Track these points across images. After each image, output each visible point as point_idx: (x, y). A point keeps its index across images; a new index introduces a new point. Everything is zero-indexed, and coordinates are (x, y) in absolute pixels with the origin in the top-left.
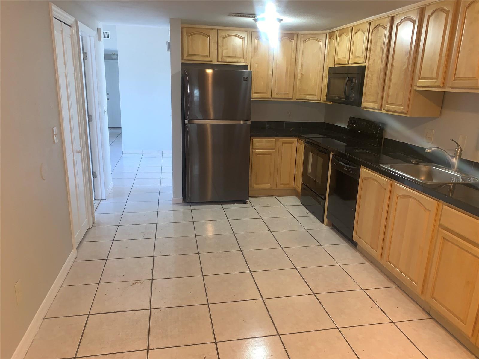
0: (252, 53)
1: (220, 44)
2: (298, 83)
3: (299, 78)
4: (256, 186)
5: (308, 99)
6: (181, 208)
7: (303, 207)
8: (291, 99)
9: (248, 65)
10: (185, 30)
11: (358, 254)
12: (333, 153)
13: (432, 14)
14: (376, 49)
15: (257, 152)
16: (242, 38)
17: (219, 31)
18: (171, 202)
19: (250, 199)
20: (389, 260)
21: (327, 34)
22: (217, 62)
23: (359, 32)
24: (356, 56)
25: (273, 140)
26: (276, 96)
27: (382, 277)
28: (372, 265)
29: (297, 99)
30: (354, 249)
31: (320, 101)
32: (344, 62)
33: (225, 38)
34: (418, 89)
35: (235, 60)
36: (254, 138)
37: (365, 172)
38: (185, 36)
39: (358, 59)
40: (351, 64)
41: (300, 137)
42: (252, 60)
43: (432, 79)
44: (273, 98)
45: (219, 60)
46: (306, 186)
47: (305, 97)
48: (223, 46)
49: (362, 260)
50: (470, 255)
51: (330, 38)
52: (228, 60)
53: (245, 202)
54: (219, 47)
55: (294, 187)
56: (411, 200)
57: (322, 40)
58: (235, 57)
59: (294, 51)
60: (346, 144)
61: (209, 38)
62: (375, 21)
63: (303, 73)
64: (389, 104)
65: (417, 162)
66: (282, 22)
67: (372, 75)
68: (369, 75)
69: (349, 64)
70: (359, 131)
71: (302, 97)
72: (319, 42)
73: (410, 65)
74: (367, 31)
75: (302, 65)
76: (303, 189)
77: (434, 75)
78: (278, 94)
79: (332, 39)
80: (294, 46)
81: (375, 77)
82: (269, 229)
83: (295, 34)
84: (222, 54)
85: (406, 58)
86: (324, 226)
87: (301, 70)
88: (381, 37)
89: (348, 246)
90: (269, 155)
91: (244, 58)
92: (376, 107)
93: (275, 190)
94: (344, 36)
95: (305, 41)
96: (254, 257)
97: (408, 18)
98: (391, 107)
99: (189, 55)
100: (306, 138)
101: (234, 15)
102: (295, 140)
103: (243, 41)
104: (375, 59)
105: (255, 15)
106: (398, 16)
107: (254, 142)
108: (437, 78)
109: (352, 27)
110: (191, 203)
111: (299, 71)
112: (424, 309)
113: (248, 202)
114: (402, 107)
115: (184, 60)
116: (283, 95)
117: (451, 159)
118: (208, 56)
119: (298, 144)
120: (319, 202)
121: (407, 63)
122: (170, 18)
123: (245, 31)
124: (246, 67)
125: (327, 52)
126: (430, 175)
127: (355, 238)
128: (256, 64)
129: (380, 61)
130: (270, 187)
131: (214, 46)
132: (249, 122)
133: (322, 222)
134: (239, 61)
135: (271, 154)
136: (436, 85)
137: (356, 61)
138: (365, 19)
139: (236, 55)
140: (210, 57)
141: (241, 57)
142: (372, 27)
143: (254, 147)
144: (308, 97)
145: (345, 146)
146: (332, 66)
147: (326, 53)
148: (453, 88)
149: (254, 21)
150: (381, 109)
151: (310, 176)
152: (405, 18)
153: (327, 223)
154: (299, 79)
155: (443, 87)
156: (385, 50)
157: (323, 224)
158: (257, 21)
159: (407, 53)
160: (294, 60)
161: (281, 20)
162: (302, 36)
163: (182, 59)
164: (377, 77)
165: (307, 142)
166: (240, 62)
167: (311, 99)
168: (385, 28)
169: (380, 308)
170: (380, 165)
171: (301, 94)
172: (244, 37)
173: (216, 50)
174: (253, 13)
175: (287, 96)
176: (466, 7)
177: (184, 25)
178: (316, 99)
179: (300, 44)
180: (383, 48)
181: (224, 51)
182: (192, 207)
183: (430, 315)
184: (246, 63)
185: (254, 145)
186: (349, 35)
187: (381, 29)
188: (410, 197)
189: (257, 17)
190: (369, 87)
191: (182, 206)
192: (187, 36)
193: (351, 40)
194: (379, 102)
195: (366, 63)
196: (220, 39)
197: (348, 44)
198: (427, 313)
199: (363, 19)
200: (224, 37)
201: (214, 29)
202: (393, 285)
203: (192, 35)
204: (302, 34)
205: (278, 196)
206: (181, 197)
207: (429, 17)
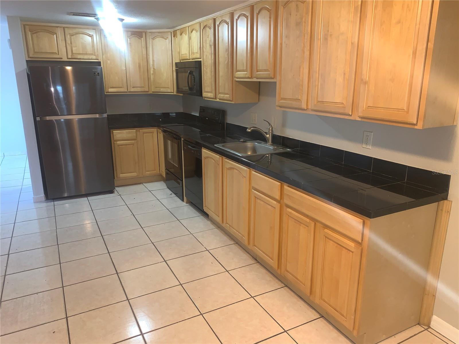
0: (104, 51)
1: (68, 41)
2: (152, 77)
3: (152, 72)
4: (122, 175)
5: (162, 91)
6: (44, 205)
7: (168, 189)
8: (147, 92)
9: (100, 62)
10: (27, 27)
11: (209, 223)
12: (183, 139)
13: (238, 18)
14: (206, 46)
15: (118, 143)
16: (91, 36)
17: (66, 29)
18: (33, 201)
19: (117, 189)
20: (227, 222)
21: (171, 32)
22: (68, 59)
23: (194, 32)
24: (194, 52)
25: (134, 131)
26: (132, 90)
27: (225, 238)
28: (219, 229)
29: (153, 92)
30: (206, 219)
31: (173, 93)
32: (186, 58)
33: (73, 35)
34: (237, 80)
35: (86, 57)
36: (114, 130)
37: (205, 152)
38: (29, 34)
39: (196, 56)
40: (192, 59)
41: (158, 126)
42: (104, 57)
43: (244, 72)
44: (129, 92)
45: (70, 57)
46: (169, 171)
47: (160, 90)
48: (71, 43)
49: (212, 226)
50: (270, 207)
51: (174, 37)
52: (79, 57)
53: (111, 192)
54: (67, 45)
55: (160, 173)
56: (235, 170)
57: (168, 38)
58: (86, 54)
59: (144, 48)
60: (200, 131)
61: (55, 35)
62: (203, 22)
63: (155, 68)
64: (220, 93)
65: (244, 141)
66: (124, 21)
67: (206, 69)
68: (205, 69)
69: (190, 59)
70: (207, 119)
71: (157, 90)
72: (166, 39)
73: (230, 60)
74: (198, 30)
75: (153, 61)
76: (167, 174)
77: (245, 68)
78: (134, 88)
79: (175, 37)
80: (143, 43)
81: (209, 71)
82: (133, 214)
83: (143, 32)
84: (72, 51)
85: (227, 54)
86: (184, 204)
87: (153, 65)
88: (209, 36)
89: (202, 217)
90: (132, 145)
91: (95, 54)
92: (212, 97)
93: (141, 177)
94: (184, 35)
95: (153, 39)
96: (114, 240)
97: (224, 21)
98: (222, 96)
99: (35, 53)
100: (163, 127)
101: (72, 14)
102: (154, 130)
103: (92, 38)
104: (207, 55)
105: (96, 15)
106: (217, 18)
107: (114, 134)
108: (246, 71)
109: (189, 27)
110: (54, 199)
111: (151, 66)
112: (253, 257)
113: (115, 192)
114: (229, 96)
115: (31, 58)
116: (139, 88)
117: (266, 135)
118: (57, 53)
119: (158, 133)
120: (179, 184)
121: (227, 57)
122: (7, 16)
123: (93, 29)
124: (99, 63)
125: (174, 48)
126: (254, 150)
127: (205, 209)
128: (109, 60)
129: (210, 57)
130: (136, 175)
131: (62, 44)
132: (105, 115)
133: (183, 200)
134: (90, 58)
135: (133, 144)
136: (247, 76)
137: (194, 56)
138: (197, 20)
139: (86, 52)
140: (59, 54)
141: (92, 54)
142: (202, 28)
143: (115, 139)
144: (162, 90)
145: (200, 132)
146: (178, 61)
147: (173, 50)
148: (257, 78)
149: (96, 20)
150: (216, 98)
151: (170, 161)
152: (222, 21)
153: (187, 200)
154: (152, 74)
155: (251, 78)
156: (212, 47)
157: (184, 202)
158: (99, 20)
159: (227, 50)
160: (146, 56)
161: (122, 20)
162: (150, 34)
163: (29, 57)
164: (210, 71)
165: (164, 131)
166: (93, 58)
167: (165, 91)
168: (210, 28)
169: (219, 262)
170: (215, 145)
171: (156, 87)
172: (93, 35)
173: (65, 48)
174: (93, 13)
175: (142, 90)
176: (258, 13)
177: (25, 23)
178: (169, 91)
179: (149, 41)
180: (211, 46)
181: (74, 49)
182: (56, 203)
183: (257, 260)
184: (98, 59)
185: (115, 137)
186: (187, 33)
187: (207, 29)
188: (233, 168)
189: (98, 16)
190: (206, 79)
191: (45, 203)
192: (31, 34)
193: (190, 38)
194: (214, 92)
195: (201, 58)
196: (68, 37)
197: (188, 42)
198: (255, 259)
199: (195, 20)
200: (71, 35)
201: (60, 27)
202: (233, 243)
203: (36, 33)
204: (150, 32)
205: (146, 183)
206: (42, 195)
207: (237, 20)
